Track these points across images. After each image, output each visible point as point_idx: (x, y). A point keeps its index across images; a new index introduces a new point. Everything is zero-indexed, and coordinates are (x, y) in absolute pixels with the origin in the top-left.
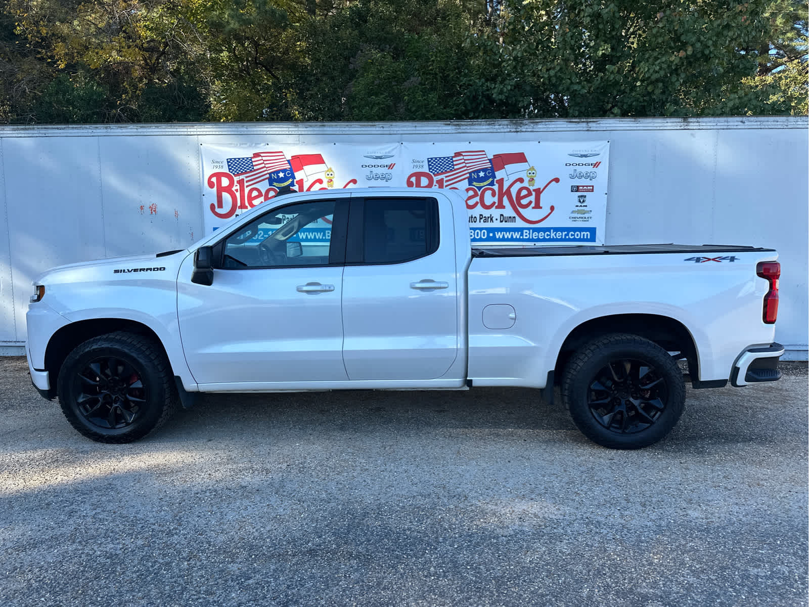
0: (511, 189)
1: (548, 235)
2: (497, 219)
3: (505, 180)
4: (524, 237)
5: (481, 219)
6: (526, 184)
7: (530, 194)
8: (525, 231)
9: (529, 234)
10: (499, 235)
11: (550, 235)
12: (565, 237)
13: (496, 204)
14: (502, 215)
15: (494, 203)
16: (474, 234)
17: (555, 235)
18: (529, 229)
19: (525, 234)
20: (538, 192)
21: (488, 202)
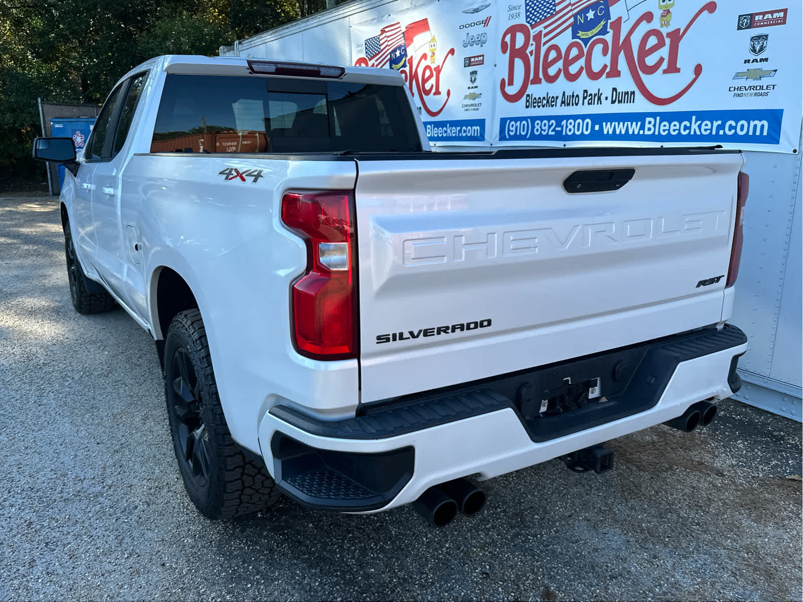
0: (632, 38)
1: (686, 128)
2: (606, 98)
3: (623, 20)
4: (647, 133)
5: (585, 98)
6: (655, 24)
7: (661, 44)
8: (648, 119)
9: (654, 126)
10: (608, 128)
11: (690, 128)
12: (717, 132)
13: (608, 70)
14: (615, 89)
15: (605, 66)
16: (574, 127)
17: (700, 127)
18: (653, 115)
19: (647, 126)
20: (676, 37)
21: (596, 68)
